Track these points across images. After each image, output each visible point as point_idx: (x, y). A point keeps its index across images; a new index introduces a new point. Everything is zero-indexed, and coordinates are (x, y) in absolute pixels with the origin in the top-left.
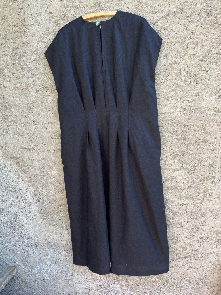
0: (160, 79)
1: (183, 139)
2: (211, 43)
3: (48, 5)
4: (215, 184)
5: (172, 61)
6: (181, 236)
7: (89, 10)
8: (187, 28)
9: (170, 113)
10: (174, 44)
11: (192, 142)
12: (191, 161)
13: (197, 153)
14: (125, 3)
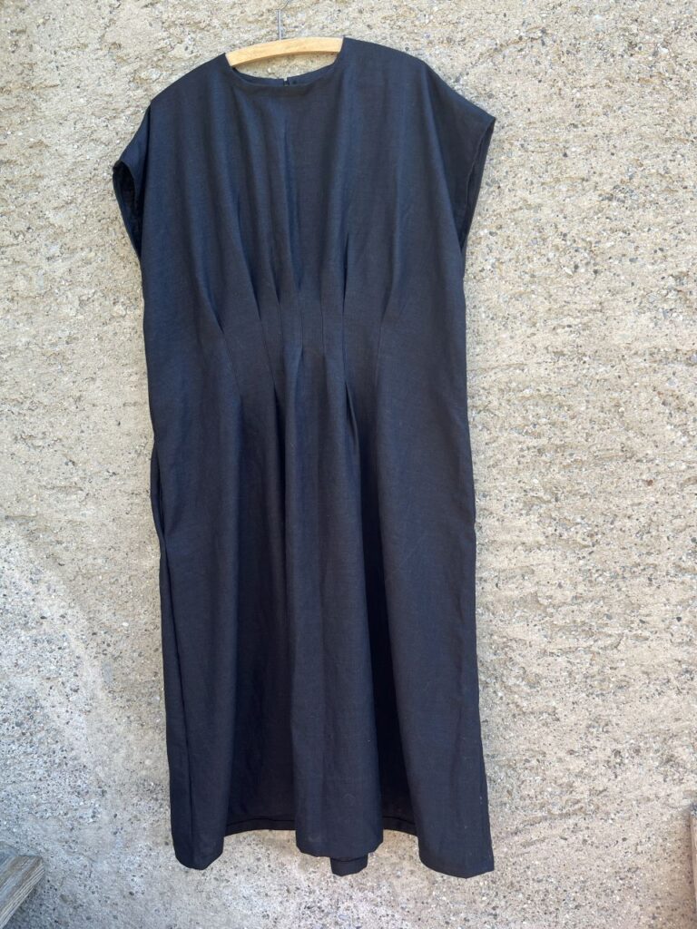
0: (480, 258)
1: (557, 449)
2: (641, 140)
3: (106, 20)
4: (658, 587)
5: (517, 199)
6: (555, 750)
7: (241, 35)
8: (562, 92)
9: (512, 369)
10: (522, 146)
11: (585, 458)
12: (583, 518)
13: (600, 492)
14: (361, 12)
